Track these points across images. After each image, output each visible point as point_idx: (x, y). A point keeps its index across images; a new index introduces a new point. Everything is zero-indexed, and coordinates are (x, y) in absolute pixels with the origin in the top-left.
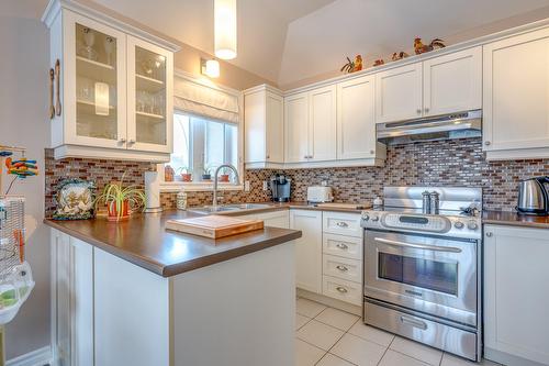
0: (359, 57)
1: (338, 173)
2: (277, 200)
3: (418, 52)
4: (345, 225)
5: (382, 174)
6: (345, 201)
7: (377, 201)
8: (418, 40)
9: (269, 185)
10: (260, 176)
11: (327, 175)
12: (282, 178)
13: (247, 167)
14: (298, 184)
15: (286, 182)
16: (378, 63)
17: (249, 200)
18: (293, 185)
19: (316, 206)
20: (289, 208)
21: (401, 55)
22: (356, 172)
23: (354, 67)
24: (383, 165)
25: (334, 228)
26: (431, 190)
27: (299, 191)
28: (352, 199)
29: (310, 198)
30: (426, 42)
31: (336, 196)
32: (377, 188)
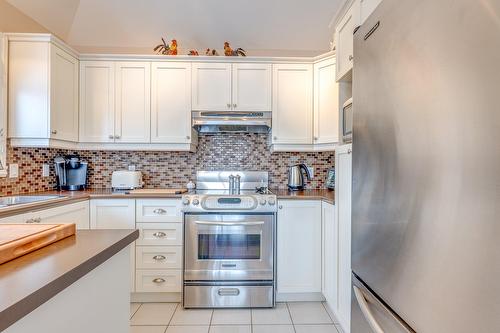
0: (174, 42)
1: (148, 157)
2: (66, 189)
3: (226, 54)
4: (163, 211)
5: (194, 159)
6: (156, 186)
7: (190, 185)
8: (227, 44)
9: (52, 169)
10: (38, 156)
11: (135, 159)
12: (74, 161)
13: (14, 144)
14: (97, 169)
15: (79, 166)
16: (192, 53)
17: (16, 190)
18: (89, 169)
19: (126, 193)
20: (89, 198)
21: (214, 52)
22: (168, 156)
23: (169, 50)
24: (194, 150)
25: (150, 216)
26: (235, 174)
27: (100, 176)
28: (163, 184)
29: (115, 184)
30: (233, 48)
31: (147, 181)
32: (189, 172)
